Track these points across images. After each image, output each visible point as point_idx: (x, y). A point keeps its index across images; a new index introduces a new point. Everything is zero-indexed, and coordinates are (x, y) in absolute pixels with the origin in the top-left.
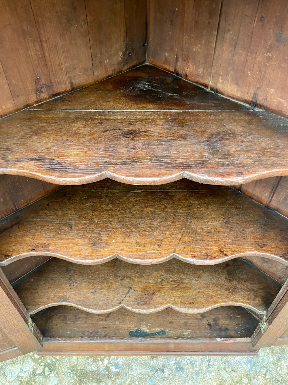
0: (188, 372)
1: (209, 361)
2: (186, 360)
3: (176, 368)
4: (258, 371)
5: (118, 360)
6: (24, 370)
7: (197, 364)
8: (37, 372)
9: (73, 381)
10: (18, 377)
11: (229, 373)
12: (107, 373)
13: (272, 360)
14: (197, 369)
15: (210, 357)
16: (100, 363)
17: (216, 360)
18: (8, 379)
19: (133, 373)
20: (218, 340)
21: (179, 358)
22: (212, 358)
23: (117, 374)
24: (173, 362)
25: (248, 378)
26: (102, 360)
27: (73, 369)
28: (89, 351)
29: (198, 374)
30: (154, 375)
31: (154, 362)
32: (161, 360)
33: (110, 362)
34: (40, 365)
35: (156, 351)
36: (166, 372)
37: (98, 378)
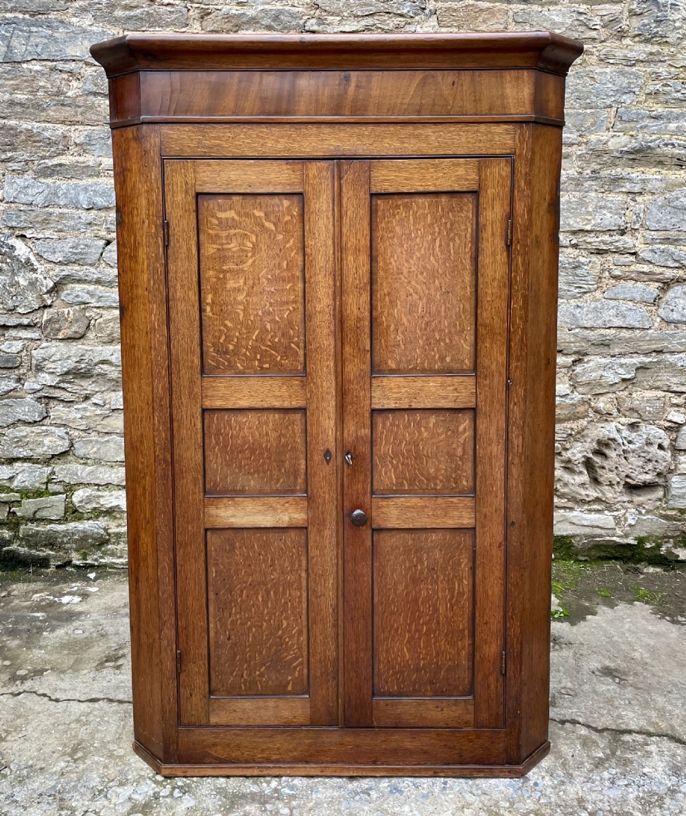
0: (409, 794)
1: (445, 783)
3: (391, 792)
4: (527, 795)
5: (294, 782)
6: (139, 792)
7: (425, 786)
8: (162, 794)
9: (220, 803)
10: (129, 798)
11: (478, 796)
12: (276, 795)
13: (550, 783)
14: (425, 792)
15: (446, 779)
16: (265, 785)
17: (457, 785)
18: (113, 801)
19: (319, 796)
21: (394, 780)
22: (450, 781)
23: (293, 797)
24: (386, 785)
25: (509, 802)
26: (268, 783)
27: (220, 791)
28: (247, 762)
29: (425, 796)
30: (353, 798)
31: (354, 785)
32: (365, 783)
33: (280, 784)
34: (165, 787)
35: (357, 763)
36: (374, 794)
37: (262, 800)
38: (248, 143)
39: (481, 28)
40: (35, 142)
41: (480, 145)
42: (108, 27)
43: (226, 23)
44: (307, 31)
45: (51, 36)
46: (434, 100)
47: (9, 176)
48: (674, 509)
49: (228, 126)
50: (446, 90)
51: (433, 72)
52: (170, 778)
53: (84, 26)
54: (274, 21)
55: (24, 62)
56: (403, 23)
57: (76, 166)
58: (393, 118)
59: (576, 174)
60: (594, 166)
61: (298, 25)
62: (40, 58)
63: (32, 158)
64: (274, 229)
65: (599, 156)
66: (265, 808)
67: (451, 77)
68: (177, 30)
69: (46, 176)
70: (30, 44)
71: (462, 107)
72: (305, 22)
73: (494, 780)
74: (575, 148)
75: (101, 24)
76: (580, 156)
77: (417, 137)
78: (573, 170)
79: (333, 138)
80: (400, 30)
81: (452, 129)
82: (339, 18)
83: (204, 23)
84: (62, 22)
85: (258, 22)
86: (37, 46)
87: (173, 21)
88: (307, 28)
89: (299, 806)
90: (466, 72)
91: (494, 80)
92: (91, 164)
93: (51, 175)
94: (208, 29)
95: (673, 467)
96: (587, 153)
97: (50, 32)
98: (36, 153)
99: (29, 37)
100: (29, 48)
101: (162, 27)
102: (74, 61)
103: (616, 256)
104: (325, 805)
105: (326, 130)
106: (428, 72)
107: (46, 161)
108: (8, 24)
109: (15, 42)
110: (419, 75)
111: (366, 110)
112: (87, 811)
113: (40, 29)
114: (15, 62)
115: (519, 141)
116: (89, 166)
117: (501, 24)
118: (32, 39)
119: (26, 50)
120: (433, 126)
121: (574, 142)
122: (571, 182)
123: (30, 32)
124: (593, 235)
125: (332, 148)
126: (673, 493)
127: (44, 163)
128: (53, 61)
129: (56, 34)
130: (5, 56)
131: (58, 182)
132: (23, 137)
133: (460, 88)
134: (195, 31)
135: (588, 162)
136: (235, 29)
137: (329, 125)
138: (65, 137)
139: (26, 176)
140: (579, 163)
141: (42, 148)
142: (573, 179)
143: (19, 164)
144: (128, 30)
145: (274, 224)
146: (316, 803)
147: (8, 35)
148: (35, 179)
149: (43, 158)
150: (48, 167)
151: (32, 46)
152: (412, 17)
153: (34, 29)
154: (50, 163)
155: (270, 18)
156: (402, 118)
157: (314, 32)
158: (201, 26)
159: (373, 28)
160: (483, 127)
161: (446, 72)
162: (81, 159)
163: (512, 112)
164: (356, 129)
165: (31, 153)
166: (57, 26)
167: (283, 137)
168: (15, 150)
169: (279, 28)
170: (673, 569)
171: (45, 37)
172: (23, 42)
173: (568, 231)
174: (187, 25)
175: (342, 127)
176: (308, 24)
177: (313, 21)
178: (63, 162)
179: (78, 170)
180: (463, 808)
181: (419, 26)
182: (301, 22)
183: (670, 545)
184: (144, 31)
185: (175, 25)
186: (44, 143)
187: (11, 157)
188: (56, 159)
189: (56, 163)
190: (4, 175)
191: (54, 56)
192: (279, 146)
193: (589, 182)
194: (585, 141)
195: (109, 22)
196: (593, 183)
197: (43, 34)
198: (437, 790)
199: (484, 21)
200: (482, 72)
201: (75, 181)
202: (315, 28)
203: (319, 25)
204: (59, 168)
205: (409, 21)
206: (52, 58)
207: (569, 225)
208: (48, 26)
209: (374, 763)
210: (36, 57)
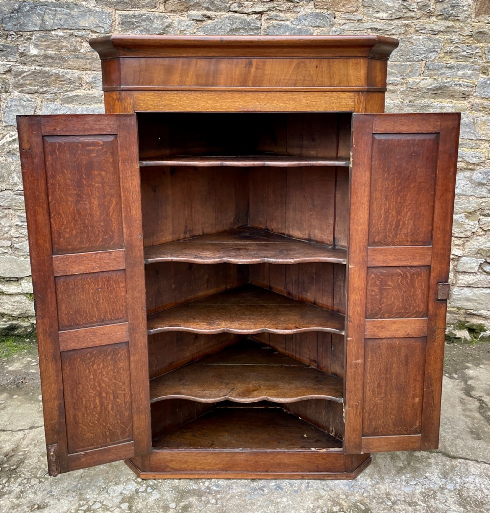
0: (286, 490)
1: (308, 483)
2: (285, 482)
3: (276, 489)
4: (356, 491)
5: (219, 482)
6: (127, 489)
7: (296, 485)
8: (140, 490)
9: (175, 496)
10: (121, 493)
11: (327, 491)
12: (208, 491)
13: (370, 483)
14: (296, 489)
15: (309, 481)
16: (201, 484)
17: (315, 484)
18: (111, 495)
19: (234, 491)
20: (313, 449)
21: (278, 481)
22: (311, 482)
23: (218, 492)
24: (273, 484)
25: (346, 495)
26: (204, 483)
27: (175, 488)
28: (191, 470)
29: (296, 492)
30: (254, 493)
31: (254, 484)
32: (261, 483)
33: (211, 484)
34: (142, 486)
35: (256, 471)
36: (266, 491)
37: (199, 494)
38: (189, 103)
39: (341, 10)
40: (61, 81)
41: (333, 105)
42: (106, 8)
43: (180, 5)
44: (232, 11)
45: (70, 13)
46: (304, 77)
47: (45, 103)
48: (454, 307)
49: (176, 92)
50: (312, 70)
51: (304, 60)
52: (145, 480)
53: (90, 7)
54: (210, 4)
55: (53, 30)
56: (292, 7)
57: (87, 97)
58: (279, 88)
59: (399, 102)
60: (411, 98)
61: (226, 7)
62: (62, 27)
63: (59, 92)
65: (414, 92)
66: (201, 499)
67: (315, 62)
68: (149, 10)
69: (68, 103)
70: (56, 18)
71: (322, 81)
72: (230, 5)
73: (338, 481)
74: (399, 86)
75: (101, 6)
76: (402, 92)
77: (294, 99)
78: (397, 100)
79: (241, 100)
80: (290, 11)
81: (316, 95)
82: (252, 3)
83: (167, 6)
84: (76, 5)
85: (200, 6)
86: (60, 20)
87: (147, 4)
88: (231, 9)
89: (221, 498)
90: (324, 59)
91: (342, 64)
92: (96, 95)
93: (71, 103)
94: (169, 10)
95: (454, 282)
96: (406, 90)
97: (69, 11)
98: (62, 88)
99: (55, 14)
100: (55, 21)
101: (140, 8)
102: (84, 29)
104: (237, 497)
105: (237, 95)
106: (301, 60)
107: (68, 93)
108: (42, 5)
109: (46, 18)
110: (295, 61)
111: (262, 83)
112: (95, 502)
113: (62, 9)
114: (47, 30)
115: (358, 103)
116: (95, 97)
117: (354, 7)
118: (57, 15)
119: (54, 23)
120: (304, 93)
121: (399, 82)
122: (396, 108)
123: (56, 11)
125: (241, 106)
126: (454, 297)
127: (67, 95)
128: (71, 30)
129: (72, 13)
130: (41, 26)
131: (76, 107)
132: (53, 78)
133: (321, 70)
134: (161, 11)
135: (407, 96)
136: (186, 10)
137: (239, 92)
138: (79, 78)
139: (56, 103)
140: (402, 96)
141: (65, 85)
142: (397, 106)
143: (51, 95)
144: (118, 10)
146: (231, 496)
147: (42, 13)
148: (61, 104)
149: (67, 91)
150: (70, 97)
151: (57, 20)
152: (298, 2)
153: (58, 9)
154: (70, 94)
155: (208, 3)
156: (284, 88)
157: (236, 12)
158: (164, 7)
159: (273, 9)
160: (335, 94)
161: (312, 60)
162: (90, 92)
163: (353, 85)
164: (256, 95)
165: (58, 88)
166: (73, 7)
167: (210, 99)
168: (48, 86)
169: (214, 9)
170: (452, 342)
171: (66, 14)
172: (52, 17)
174: (156, 7)
175: (247, 94)
176: (232, 6)
177: (236, 5)
178: (78, 94)
179: (88, 99)
180: (318, 499)
181: (302, 8)
182: (228, 5)
184: (128, 11)
185: (148, 6)
186: (67, 82)
187: (46, 90)
188: (74, 92)
189: (74, 94)
190: (42, 102)
191: (72, 26)
192: (208, 105)
193: (407, 108)
194: (406, 82)
195: (106, 5)
196: (410, 109)
197: (64, 12)
198: (303, 488)
199: (343, 6)
200: (335, 59)
201: (86, 106)
202: (237, 9)
203: (239, 7)
204: (76, 98)
205: (296, 5)
206: (70, 28)
208: (67, 7)
209: (267, 471)
210: (60, 27)
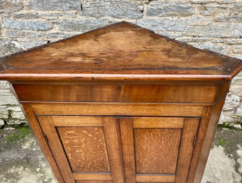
40: (9, 5)
47: (4, 19)
50: (171, 93)
57: (29, 15)
59: (228, 15)
60: (236, 12)
63: (11, 12)
64: (92, 136)
65: (238, 8)
67: (173, 88)
69: (18, 18)
74: (229, 5)
76: (231, 9)
77: (155, 109)
78: (227, 13)
81: (172, 107)
92: (34, 14)
93: (20, 18)
96: (234, 8)
98: (12, 9)
103: (237, 45)
107: (16, 12)
115: (205, 112)
116: (33, 15)
121: (230, 3)
122: (225, 19)
124: (229, 38)
126: (237, 112)
127: (16, 13)
131: (24, 21)
132: (4, 4)
135: (233, 11)
138: (21, 3)
139: (11, 18)
140: (230, 11)
141: (13, 8)
142: (226, 18)
143: (6, 14)
145: (92, 135)
148: (14, 19)
149: (15, 11)
150: (18, 15)
162: (30, 11)
165: (10, 9)
168: (3, 8)
173: (220, 37)
178: (23, 13)
179: (30, 16)
183: (232, 124)
186: (13, 5)
187: (2, 12)
188: (20, 11)
189: (20, 13)
190: (2, 18)
192: (89, 112)
193: (232, 19)
194: (234, 2)
196: (234, 19)
201: (29, 20)
204: (22, 15)
207: (221, 35)
